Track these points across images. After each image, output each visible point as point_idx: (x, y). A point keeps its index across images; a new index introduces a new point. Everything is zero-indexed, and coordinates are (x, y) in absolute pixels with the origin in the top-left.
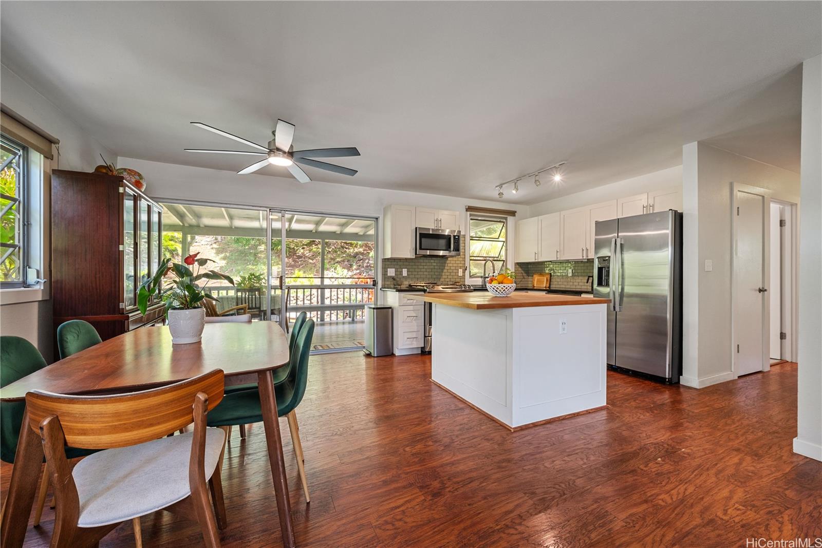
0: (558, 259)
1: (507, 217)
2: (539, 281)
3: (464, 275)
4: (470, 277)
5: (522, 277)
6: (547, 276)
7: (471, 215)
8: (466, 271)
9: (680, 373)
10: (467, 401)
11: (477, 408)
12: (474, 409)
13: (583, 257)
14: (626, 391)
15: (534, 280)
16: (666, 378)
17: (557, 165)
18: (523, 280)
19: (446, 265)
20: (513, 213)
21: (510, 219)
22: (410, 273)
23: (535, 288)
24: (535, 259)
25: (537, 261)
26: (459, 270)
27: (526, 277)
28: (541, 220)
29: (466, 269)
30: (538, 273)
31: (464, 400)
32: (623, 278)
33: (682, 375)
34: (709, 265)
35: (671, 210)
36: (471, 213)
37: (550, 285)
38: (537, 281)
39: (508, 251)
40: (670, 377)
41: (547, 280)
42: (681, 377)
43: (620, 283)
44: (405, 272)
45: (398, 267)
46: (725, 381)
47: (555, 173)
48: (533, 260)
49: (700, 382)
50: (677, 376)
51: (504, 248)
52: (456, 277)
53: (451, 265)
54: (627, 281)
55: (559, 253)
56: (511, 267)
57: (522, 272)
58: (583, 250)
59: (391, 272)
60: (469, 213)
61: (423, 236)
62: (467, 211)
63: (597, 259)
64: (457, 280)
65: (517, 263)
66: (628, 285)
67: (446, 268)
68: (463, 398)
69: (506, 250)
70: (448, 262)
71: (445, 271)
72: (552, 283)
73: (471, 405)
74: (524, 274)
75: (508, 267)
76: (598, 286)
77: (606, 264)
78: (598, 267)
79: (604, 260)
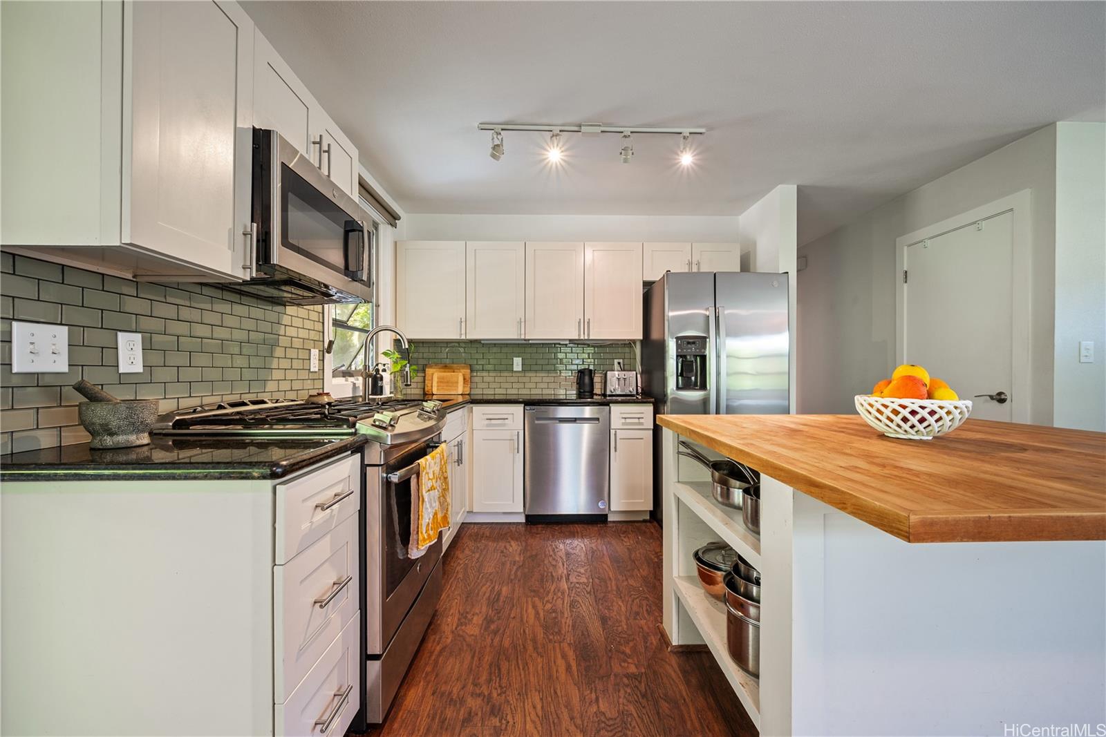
76: (678, 388)
77: (693, 349)
78: (677, 356)
79: (689, 343)
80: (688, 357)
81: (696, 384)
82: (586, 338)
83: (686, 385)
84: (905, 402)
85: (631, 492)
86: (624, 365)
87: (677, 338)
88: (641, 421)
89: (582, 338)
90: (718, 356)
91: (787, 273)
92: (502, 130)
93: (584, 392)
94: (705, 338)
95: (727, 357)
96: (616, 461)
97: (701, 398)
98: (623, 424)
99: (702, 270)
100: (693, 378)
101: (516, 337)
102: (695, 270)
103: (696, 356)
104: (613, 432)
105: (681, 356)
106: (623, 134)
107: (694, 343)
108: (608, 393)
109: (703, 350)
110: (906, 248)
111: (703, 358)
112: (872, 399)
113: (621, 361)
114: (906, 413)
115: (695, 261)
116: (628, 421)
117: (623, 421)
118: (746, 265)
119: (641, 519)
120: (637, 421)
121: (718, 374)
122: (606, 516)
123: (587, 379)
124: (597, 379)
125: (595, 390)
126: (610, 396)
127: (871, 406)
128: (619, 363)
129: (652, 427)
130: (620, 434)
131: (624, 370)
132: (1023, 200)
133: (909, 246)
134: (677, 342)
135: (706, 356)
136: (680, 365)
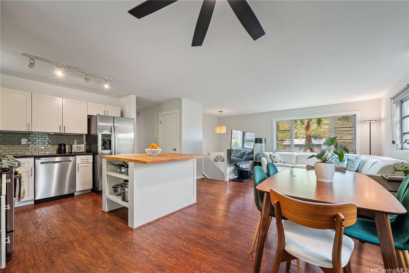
10: (175, 212)
11: (181, 209)
12: (180, 211)
17: (107, 79)
31: (172, 213)
58: (61, 127)
68: (171, 213)
73: (178, 211)
76: (102, 149)
77: (107, 138)
78: (102, 140)
79: (106, 136)
80: (105, 140)
81: (108, 148)
82: (63, 132)
83: (105, 148)
84: (152, 149)
85: (84, 183)
86: (78, 142)
87: (102, 135)
88: (88, 160)
89: (61, 132)
90: (115, 139)
91: (133, 119)
92: (34, 58)
93: (62, 152)
94: (110, 135)
95: (117, 139)
96: (78, 174)
97: (110, 152)
98: (81, 162)
99: (108, 115)
100: (107, 146)
101: (27, 131)
102: (106, 115)
103: (108, 140)
104: (77, 165)
105: (103, 140)
106: (86, 74)
107: (107, 136)
108: (73, 152)
109: (110, 138)
110: (160, 116)
111: (110, 141)
112: (147, 149)
113: (77, 141)
114: (152, 151)
115: (106, 111)
116: (83, 161)
117: (81, 161)
118: (122, 116)
119: (88, 192)
120: (86, 160)
121: (115, 145)
122: (74, 194)
123: (63, 147)
124: (67, 147)
125: (66, 151)
126: (74, 153)
127: (147, 150)
128: (77, 142)
129: (92, 162)
130: (80, 165)
131: (79, 144)
132: (177, 111)
133: (161, 115)
134: (102, 136)
135: (111, 140)
136: (102, 142)
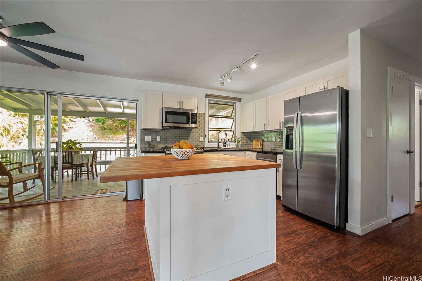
0: (265, 130)
1: (236, 102)
2: (256, 145)
3: (204, 141)
4: (209, 142)
5: (246, 142)
6: (261, 141)
7: (209, 100)
8: (206, 138)
9: (346, 220)
13: (280, 128)
14: (300, 239)
15: (253, 144)
16: (335, 226)
17: (253, 56)
18: (247, 144)
19: (191, 134)
20: (240, 100)
21: (238, 104)
22: (153, 139)
23: (254, 150)
24: (252, 130)
25: (253, 131)
26: (201, 137)
27: (248, 142)
28: (256, 103)
29: (205, 137)
30: (255, 139)
32: (303, 142)
33: (347, 222)
34: (369, 133)
35: (339, 87)
36: (209, 99)
37: (262, 147)
38: (255, 145)
39: (236, 125)
40: (338, 225)
41: (261, 144)
42: (347, 224)
43: (301, 145)
44: (159, 139)
45: (152, 135)
46: (383, 225)
47: (252, 62)
48: (251, 131)
49: (362, 230)
50: (344, 223)
51: (234, 122)
52: (198, 142)
53: (194, 134)
54: (305, 144)
55: (265, 126)
56: (238, 136)
57: (246, 138)
58: (280, 123)
59: (148, 139)
60: (207, 99)
61: (167, 113)
62: (206, 97)
63: (285, 129)
64: (199, 144)
65: (243, 133)
66: (305, 147)
67: (190, 136)
69: (235, 124)
70: (192, 132)
71: (190, 138)
72: (264, 146)
74: (247, 140)
75: (236, 135)
